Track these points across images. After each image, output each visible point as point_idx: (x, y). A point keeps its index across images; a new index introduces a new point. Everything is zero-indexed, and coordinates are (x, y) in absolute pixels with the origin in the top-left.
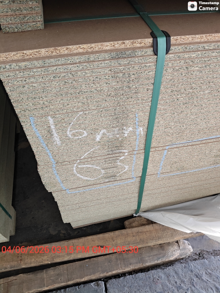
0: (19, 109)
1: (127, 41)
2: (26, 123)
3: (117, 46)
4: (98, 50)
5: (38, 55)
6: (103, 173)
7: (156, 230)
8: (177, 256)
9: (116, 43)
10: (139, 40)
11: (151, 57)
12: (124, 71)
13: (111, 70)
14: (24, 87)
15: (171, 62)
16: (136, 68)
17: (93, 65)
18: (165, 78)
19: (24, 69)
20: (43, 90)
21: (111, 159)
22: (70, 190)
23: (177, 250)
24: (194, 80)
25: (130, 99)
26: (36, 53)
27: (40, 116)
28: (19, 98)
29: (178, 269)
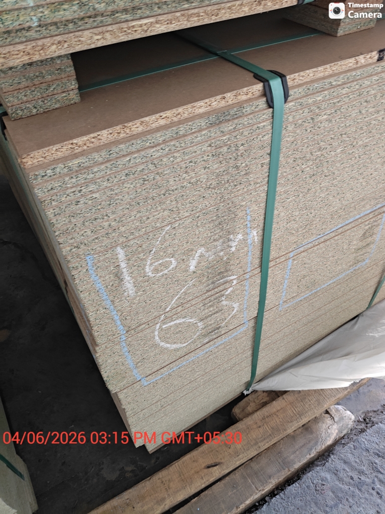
0: (69, 246)
1: (229, 93)
2: (80, 269)
3: (215, 104)
4: (188, 117)
5: (97, 143)
6: (201, 327)
7: (291, 403)
8: (335, 434)
9: (213, 99)
10: (245, 89)
11: (265, 111)
12: (229, 143)
13: (210, 146)
14: (79, 203)
15: (293, 113)
16: (246, 133)
17: (185, 142)
18: (285, 142)
19: (77, 171)
20: (109, 203)
21: (212, 298)
22: (147, 379)
23: (331, 425)
24: (322, 136)
25: (239, 187)
26: (93, 140)
27: (102, 250)
28: (68, 226)
29: (346, 454)
